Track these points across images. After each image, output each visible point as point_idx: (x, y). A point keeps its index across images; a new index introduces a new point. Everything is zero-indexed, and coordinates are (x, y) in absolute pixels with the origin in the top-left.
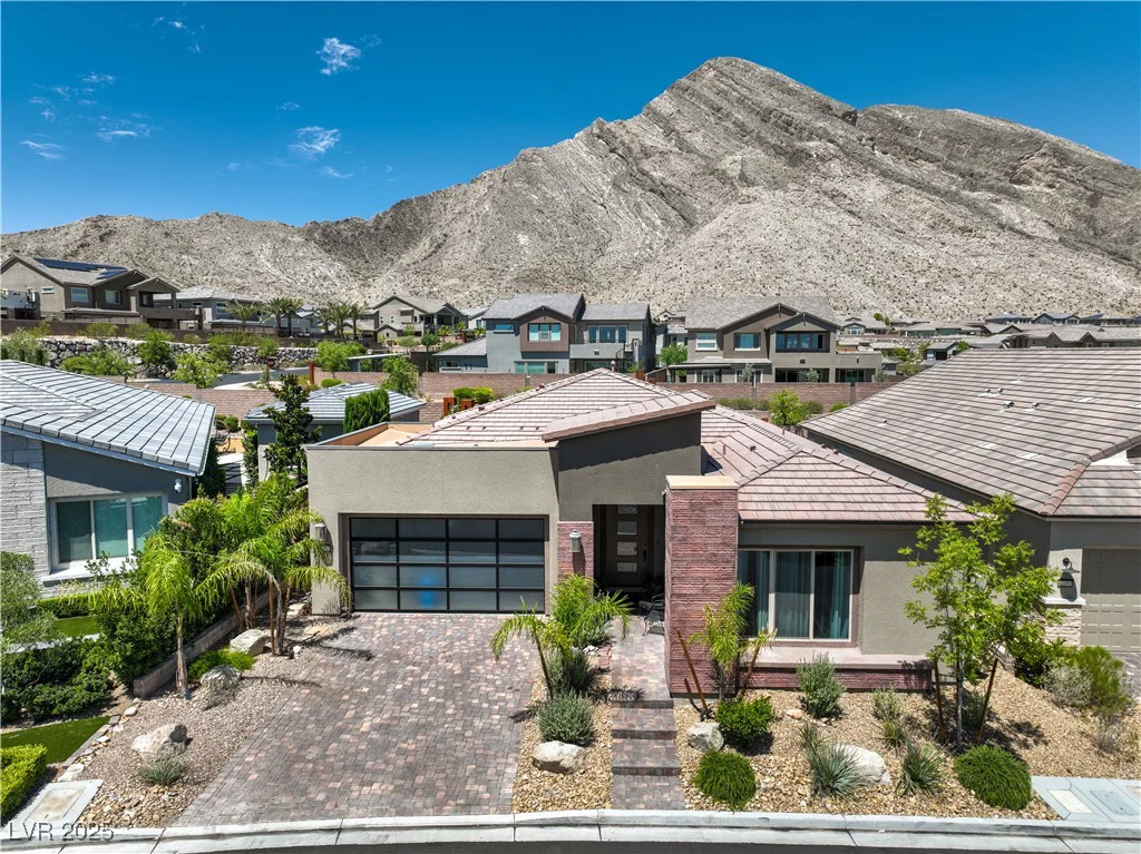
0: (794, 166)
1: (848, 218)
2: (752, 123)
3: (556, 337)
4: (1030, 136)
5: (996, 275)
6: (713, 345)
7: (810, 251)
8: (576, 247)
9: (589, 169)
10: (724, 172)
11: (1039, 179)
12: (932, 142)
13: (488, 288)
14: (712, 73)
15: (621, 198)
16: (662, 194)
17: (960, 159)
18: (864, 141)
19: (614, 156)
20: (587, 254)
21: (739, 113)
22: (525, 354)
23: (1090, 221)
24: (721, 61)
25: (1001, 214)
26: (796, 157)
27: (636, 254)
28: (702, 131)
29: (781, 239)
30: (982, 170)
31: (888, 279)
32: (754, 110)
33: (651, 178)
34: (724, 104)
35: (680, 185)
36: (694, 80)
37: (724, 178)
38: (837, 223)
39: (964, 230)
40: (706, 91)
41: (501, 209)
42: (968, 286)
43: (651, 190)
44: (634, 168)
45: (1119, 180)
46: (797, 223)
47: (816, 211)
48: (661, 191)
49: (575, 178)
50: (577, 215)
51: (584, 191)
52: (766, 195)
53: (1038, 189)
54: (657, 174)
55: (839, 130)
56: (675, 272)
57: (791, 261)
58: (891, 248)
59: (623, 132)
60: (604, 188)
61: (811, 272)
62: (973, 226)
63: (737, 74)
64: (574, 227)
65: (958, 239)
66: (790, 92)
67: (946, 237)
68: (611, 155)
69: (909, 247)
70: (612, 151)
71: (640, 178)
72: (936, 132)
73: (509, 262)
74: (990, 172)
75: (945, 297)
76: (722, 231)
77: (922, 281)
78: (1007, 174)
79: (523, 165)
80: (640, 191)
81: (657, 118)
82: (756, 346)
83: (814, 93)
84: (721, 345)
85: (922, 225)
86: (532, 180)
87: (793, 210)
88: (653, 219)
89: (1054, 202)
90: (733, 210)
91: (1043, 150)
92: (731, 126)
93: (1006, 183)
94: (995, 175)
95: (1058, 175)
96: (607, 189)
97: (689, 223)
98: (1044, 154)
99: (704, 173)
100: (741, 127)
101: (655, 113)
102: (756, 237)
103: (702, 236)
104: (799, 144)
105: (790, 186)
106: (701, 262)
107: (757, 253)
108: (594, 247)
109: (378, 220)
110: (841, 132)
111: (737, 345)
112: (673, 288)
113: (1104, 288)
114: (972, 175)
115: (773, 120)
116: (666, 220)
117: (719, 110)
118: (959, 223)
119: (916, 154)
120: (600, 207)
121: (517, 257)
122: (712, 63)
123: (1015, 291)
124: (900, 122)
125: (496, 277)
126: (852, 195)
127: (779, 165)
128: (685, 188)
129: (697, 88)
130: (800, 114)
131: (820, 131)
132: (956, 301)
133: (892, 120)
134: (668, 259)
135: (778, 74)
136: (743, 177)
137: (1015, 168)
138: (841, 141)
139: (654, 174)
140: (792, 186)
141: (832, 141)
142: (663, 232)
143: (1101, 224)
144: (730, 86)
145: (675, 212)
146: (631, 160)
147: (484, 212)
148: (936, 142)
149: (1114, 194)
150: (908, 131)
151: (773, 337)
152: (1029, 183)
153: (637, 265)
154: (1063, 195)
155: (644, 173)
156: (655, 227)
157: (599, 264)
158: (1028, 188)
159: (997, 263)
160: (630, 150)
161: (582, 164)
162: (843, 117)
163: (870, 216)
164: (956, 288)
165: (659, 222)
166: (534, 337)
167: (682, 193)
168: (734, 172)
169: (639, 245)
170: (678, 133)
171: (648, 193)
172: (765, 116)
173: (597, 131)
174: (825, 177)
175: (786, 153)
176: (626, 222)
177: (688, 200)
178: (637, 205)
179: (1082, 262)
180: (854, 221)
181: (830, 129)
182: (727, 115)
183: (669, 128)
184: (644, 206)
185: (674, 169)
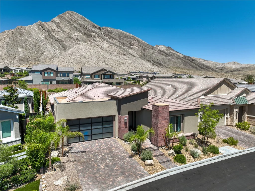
0: (89, 38)
1: (101, 50)
2: (78, 27)
3: (52, 75)
4: (133, 37)
5: (130, 64)
6: (89, 77)
7: (94, 57)
8: (36, 53)
9: (38, 33)
10: (73, 37)
11: (135, 45)
12: (116, 36)
13: (10, 62)
14: (68, 14)
15: (47, 41)
16: (58, 41)
17: (121, 40)
18: (102, 34)
19: (44, 31)
20: (39, 54)
21: (75, 24)
22: (44, 80)
23: (144, 54)
24: (70, 12)
25: (129, 52)
26: (89, 36)
27: (52, 55)
28: (66, 27)
29: (87, 54)
30: (125, 42)
31: (110, 64)
32: (78, 24)
33: (55, 37)
34: (71, 22)
35: (62, 39)
36: (64, 15)
37: (73, 39)
38: (99, 51)
39: (123, 54)
40: (67, 18)
41: (13, 41)
42: (125, 66)
43: (55, 40)
44: (50, 34)
45: (148, 47)
46: (91, 50)
47: (94, 48)
48: (57, 40)
49: (34, 35)
50: (35, 44)
51: (37, 38)
52: (83, 44)
53: (135, 47)
54: (56, 36)
55: (97, 31)
56: (63, 60)
57: (90, 59)
58: (110, 57)
59: (47, 25)
60: (42, 38)
61: (94, 61)
62: (125, 54)
63: (74, 15)
64: (35, 47)
65: (122, 56)
66: (86, 21)
67: (120, 55)
68: (43, 30)
69: (114, 57)
70: (44, 29)
71: (52, 37)
72: (116, 34)
73: (16, 55)
74: (127, 43)
75: (121, 68)
76: (74, 51)
77: (117, 64)
78: (130, 44)
79: (18, 30)
80: (52, 40)
81: (55, 23)
82: (99, 78)
83: (92, 22)
84: (91, 77)
85: (116, 53)
86: (21, 34)
87: (89, 47)
88: (56, 47)
89: (138, 50)
90: (76, 46)
91: (135, 40)
92: (73, 27)
93: (129, 46)
94: (128, 44)
95: (138, 45)
96: (43, 39)
97: (65, 49)
98: (136, 41)
99: (68, 37)
100: (76, 27)
101: (54, 21)
102: (82, 53)
103: (69, 52)
104: (89, 33)
105: (88, 42)
106: (69, 58)
107: (82, 56)
108: (41, 53)
110: (98, 31)
111: (95, 77)
112: (63, 64)
113: (147, 67)
114: (123, 43)
115: (83, 27)
116: (59, 47)
117: (70, 23)
119: (113, 38)
120: (41, 43)
121: (18, 54)
122: (68, 12)
123: (133, 67)
124: (109, 31)
125: (13, 59)
126: (101, 45)
127: (85, 37)
128: (64, 40)
129: (65, 17)
130: (89, 26)
131: (93, 31)
132: (123, 69)
134: (61, 57)
135: (83, 17)
136: (77, 39)
137: (131, 43)
138: (98, 33)
139: (55, 36)
140: (89, 42)
142: (59, 50)
143: (146, 55)
144: (73, 18)
145: (61, 46)
146: (49, 32)
147: (7, 41)
149: (147, 49)
150: (111, 33)
151: (103, 76)
152: (133, 46)
153: (53, 58)
154: (139, 49)
155: (53, 36)
156: (56, 49)
157: (42, 57)
158: (133, 47)
159: (130, 62)
160: (49, 30)
161: (36, 32)
162: (98, 28)
163: (105, 50)
164: (123, 66)
165: (57, 48)
166: (46, 75)
167: (62, 41)
168: (75, 38)
169: (53, 53)
170: (60, 27)
171: (54, 41)
172: (81, 26)
173: (39, 24)
174: (96, 41)
175: (87, 35)
176: (49, 47)
177: (64, 43)
178: (52, 43)
179: (144, 62)
180: (102, 51)
181: (95, 31)
182: (72, 24)
183: (58, 26)
184: (53, 43)
185: (61, 36)
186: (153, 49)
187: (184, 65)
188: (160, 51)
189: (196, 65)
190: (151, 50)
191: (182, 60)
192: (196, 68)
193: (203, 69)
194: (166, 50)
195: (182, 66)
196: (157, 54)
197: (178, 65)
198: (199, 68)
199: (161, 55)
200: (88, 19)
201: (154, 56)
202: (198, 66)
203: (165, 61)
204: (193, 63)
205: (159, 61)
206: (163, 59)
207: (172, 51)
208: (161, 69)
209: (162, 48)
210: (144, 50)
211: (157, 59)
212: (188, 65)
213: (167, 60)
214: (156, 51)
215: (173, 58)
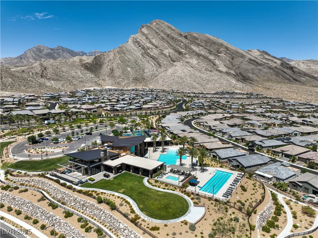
0: (180, 55)
1: (191, 68)
2: (165, 37)
4: (221, 44)
5: (216, 80)
7: (188, 77)
9: (135, 51)
11: (223, 53)
12: (202, 42)
14: (155, 23)
15: (144, 59)
16: (153, 59)
17: (208, 46)
18: (189, 43)
20: (141, 72)
21: (162, 34)
23: (232, 63)
24: (157, 21)
25: (216, 62)
28: (155, 39)
29: (183, 74)
30: (212, 50)
32: (165, 34)
33: (150, 54)
34: (158, 31)
36: (151, 25)
37: (165, 55)
38: (190, 70)
39: (211, 71)
40: (154, 28)
41: (122, 62)
43: (151, 57)
44: (146, 52)
45: (237, 55)
46: (184, 70)
47: (186, 67)
48: (153, 58)
49: (133, 53)
50: (136, 62)
51: (136, 56)
52: (178, 64)
53: (223, 55)
54: (152, 54)
55: (184, 40)
57: (185, 79)
58: (199, 75)
59: (142, 42)
63: (161, 24)
64: (136, 65)
65: (210, 73)
66: (173, 30)
67: (208, 72)
68: (139, 47)
69: (202, 75)
70: (140, 46)
71: (148, 54)
72: (203, 40)
76: (172, 72)
77: (205, 82)
78: (217, 51)
79: (121, 49)
80: (148, 57)
81: (144, 34)
83: (178, 31)
85: (204, 70)
86: (124, 53)
87: (183, 67)
88: (152, 64)
89: (226, 58)
90: (173, 68)
91: (224, 47)
92: (160, 37)
93: (216, 53)
94: (215, 51)
95: (226, 52)
96: (141, 56)
97: (160, 66)
98: (224, 48)
99: (161, 54)
100: (163, 38)
101: (143, 33)
102: (178, 74)
106: (170, 79)
107: (179, 77)
108: (142, 70)
109: (93, 62)
110: (184, 41)
113: (232, 83)
114: (210, 51)
115: (170, 37)
117: (157, 33)
118: (210, 70)
119: (199, 45)
120: (140, 60)
121: (130, 73)
122: (155, 21)
124: (195, 37)
126: (191, 62)
127: (177, 54)
128: (158, 58)
129: (152, 27)
130: (175, 36)
131: (180, 40)
133: (194, 36)
135: (170, 25)
136: (169, 56)
137: (218, 50)
138: (184, 43)
140: (181, 61)
141: (182, 43)
142: (155, 67)
143: (234, 64)
144: (160, 27)
145: (157, 63)
146: (145, 49)
147: (119, 62)
148: (203, 42)
149: (236, 58)
150: (197, 39)
152: (221, 54)
156: (153, 66)
157: (145, 75)
159: (216, 78)
160: (144, 47)
161: (134, 49)
162: (184, 37)
163: (195, 67)
164: (210, 84)
165: (154, 65)
168: (167, 54)
169: (151, 70)
170: (149, 39)
172: (168, 36)
173: (135, 41)
174: (186, 58)
175: (178, 52)
176: (147, 65)
177: (159, 60)
178: (148, 61)
179: (229, 78)
180: (193, 69)
181: (182, 40)
182: (159, 34)
183: (147, 37)
184: (150, 61)
185: (154, 52)
186: (242, 57)
187: (276, 76)
188: (250, 59)
189: (289, 76)
190: (240, 58)
191: (274, 71)
192: (289, 79)
193: (297, 81)
194: (260, 55)
195: (274, 77)
196: (246, 63)
197: (269, 76)
198: (293, 80)
199: (251, 64)
200: (174, 27)
201: (243, 65)
202: (292, 77)
203: (255, 72)
204: (286, 75)
205: (248, 71)
206: (253, 69)
207: (267, 57)
208: (244, 85)
209: (256, 52)
210: (233, 59)
211: (246, 69)
212: (281, 76)
213: (257, 71)
214: (246, 60)
215: (265, 68)
